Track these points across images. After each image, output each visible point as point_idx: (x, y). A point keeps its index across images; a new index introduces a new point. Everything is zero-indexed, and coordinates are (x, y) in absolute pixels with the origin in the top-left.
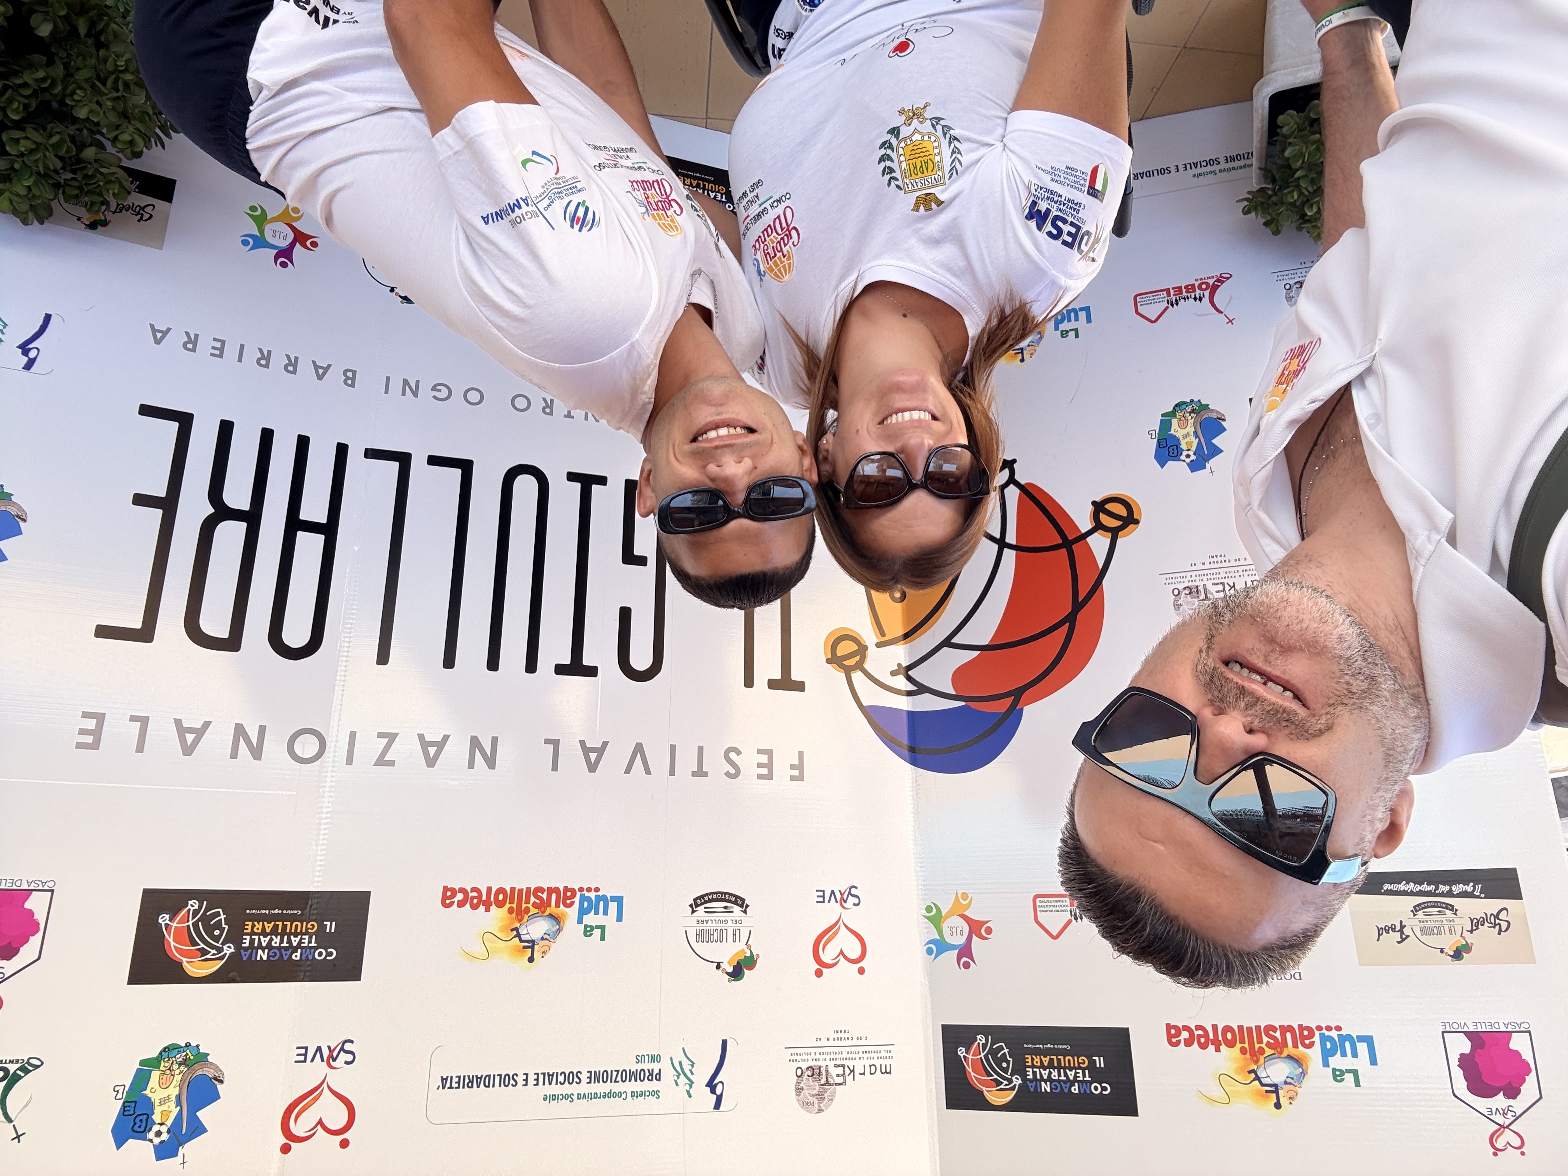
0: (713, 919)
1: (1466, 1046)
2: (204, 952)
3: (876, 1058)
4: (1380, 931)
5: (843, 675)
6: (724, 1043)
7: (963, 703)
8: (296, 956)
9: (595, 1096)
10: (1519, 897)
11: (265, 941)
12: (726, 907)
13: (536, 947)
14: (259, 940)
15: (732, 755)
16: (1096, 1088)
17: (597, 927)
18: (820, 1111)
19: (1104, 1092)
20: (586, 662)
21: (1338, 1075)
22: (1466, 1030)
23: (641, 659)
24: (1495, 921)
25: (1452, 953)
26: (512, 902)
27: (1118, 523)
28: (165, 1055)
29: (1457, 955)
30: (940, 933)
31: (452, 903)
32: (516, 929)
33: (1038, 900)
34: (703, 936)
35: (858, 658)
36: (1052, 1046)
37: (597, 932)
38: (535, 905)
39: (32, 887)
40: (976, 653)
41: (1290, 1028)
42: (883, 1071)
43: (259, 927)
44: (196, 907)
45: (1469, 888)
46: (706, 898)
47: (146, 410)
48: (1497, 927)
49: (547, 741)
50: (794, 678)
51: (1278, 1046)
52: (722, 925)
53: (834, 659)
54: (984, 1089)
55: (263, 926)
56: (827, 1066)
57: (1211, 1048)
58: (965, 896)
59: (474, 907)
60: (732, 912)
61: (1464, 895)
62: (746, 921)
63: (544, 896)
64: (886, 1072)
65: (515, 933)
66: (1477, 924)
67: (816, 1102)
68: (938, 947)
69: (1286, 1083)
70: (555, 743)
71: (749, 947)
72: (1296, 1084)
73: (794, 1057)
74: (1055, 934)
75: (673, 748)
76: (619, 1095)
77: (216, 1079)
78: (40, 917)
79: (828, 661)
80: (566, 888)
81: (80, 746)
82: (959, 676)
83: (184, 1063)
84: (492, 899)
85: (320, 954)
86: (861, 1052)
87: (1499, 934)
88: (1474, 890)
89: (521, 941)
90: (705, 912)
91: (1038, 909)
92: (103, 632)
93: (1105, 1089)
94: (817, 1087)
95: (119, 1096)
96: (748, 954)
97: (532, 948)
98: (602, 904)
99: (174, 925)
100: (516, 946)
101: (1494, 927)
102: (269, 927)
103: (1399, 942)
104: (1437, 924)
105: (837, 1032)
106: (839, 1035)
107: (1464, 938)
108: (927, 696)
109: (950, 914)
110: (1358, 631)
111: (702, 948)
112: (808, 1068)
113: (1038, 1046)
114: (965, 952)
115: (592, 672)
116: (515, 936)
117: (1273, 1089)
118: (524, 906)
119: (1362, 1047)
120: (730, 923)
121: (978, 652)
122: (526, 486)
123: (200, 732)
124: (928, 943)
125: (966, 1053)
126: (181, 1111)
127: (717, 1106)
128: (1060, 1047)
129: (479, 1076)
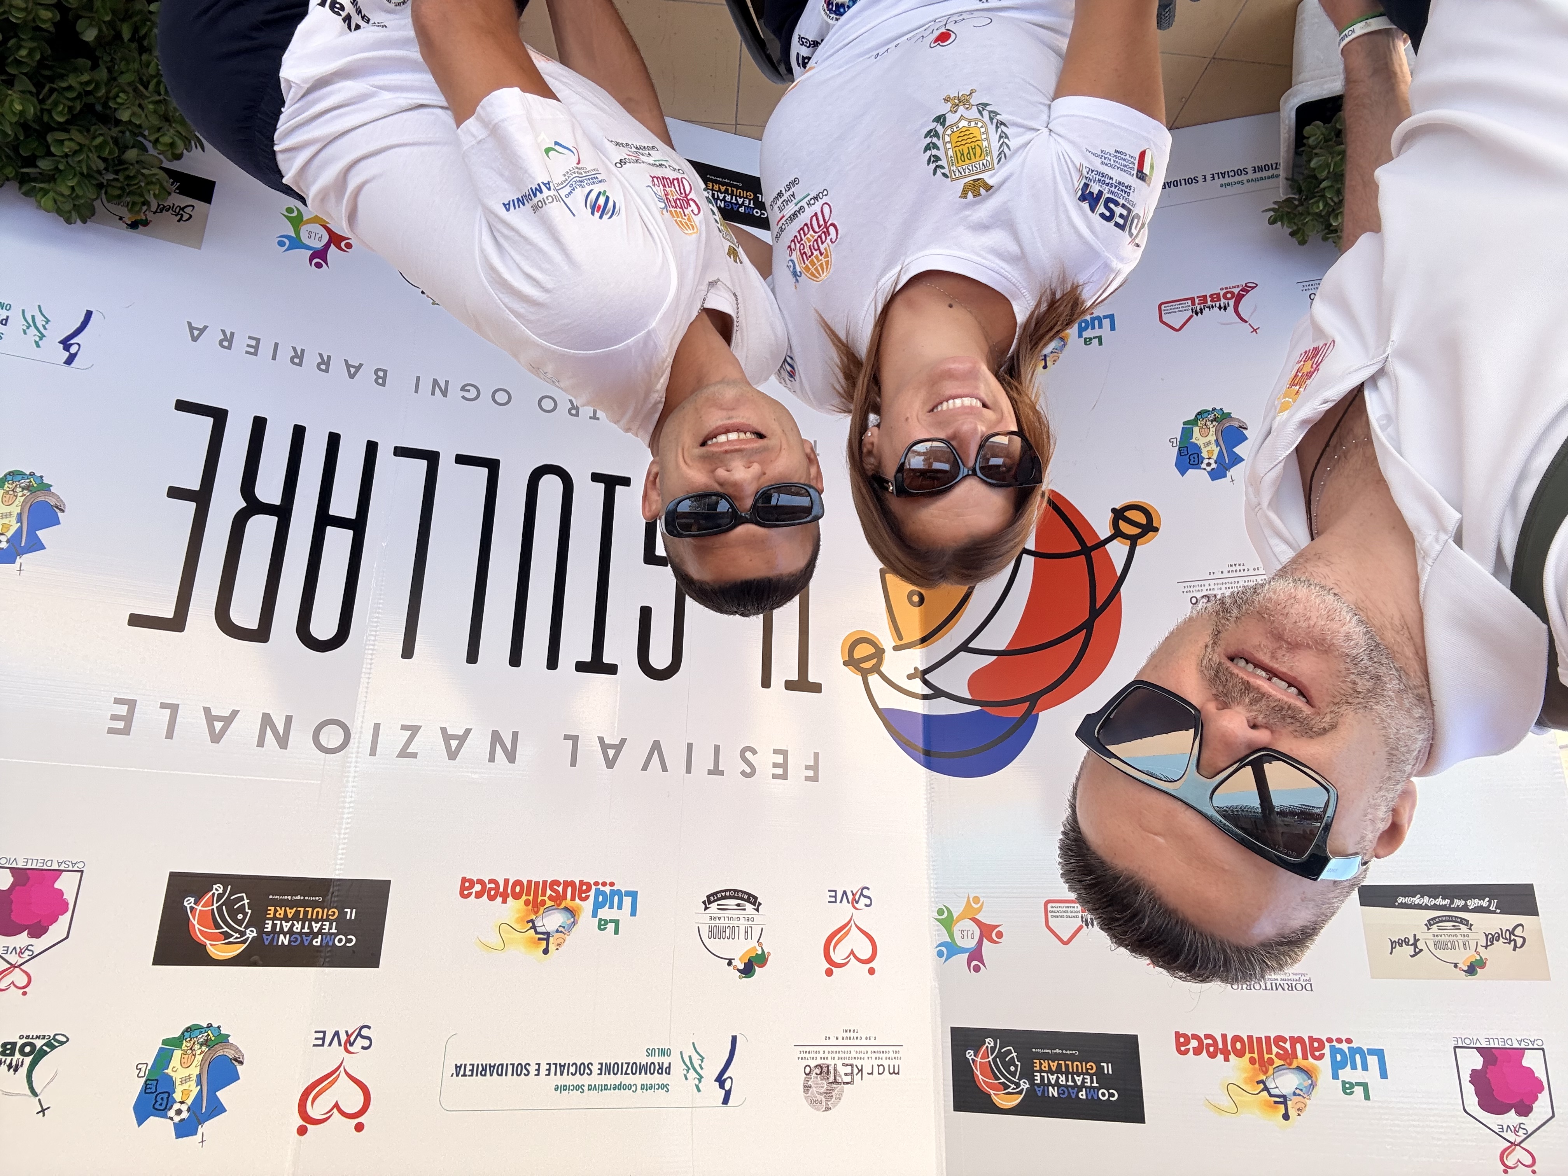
0: (725, 916)
1: (1477, 1062)
2: (227, 936)
3: (884, 1058)
4: (1394, 944)
5: (859, 678)
6: (734, 1039)
7: (979, 708)
8: (317, 942)
9: (606, 1088)
10: (1535, 913)
11: (286, 926)
12: (738, 905)
13: (551, 939)
14: (281, 925)
15: (748, 755)
16: (1104, 1095)
17: (611, 921)
18: (828, 1109)
19: (1111, 1099)
20: (606, 660)
21: (1348, 1088)
22: (1478, 1045)
23: (660, 658)
24: (1510, 937)
25: (1466, 968)
26: (528, 894)
27: (1135, 531)
28: (187, 1035)
29: (1471, 970)
30: (951, 936)
31: (470, 894)
32: (532, 921)
33: (1049, 905)
34: (716, 933)
35: (875, 661)
36: (1060, 1051)
37: (611, 926)
38: (551, 898)
39: (62, 868)
40: (993, 658)
41: (1300, 1040)
42: (892, 1071)
43: (281, 912)
44: (221, 891)
45: (1485, 903)
46: (719, 896)
47: (182, 406)
48: (1513, 943)
49: (567, 737)
50: (811, 679)
51: (1288, 1057)
52: (734, 922)
53: (851, 662)
54: (992, 1092)
55: (285, 911)
56: (835, 1064)
57: (1220, 1057)
58: (977, 900)
59: (492, 898)
60: (745, 909)
61: (1479, 910)
62: (758, 919)
63: (560, 889)
64: (894, 1072)
65: (530, 925)
66: (1491, 939)
67: (824, 1099)
68: (948, 950)
69: (1294, 1094)
70: (575, 739)
71: (760, 944)
72: (1304, 1096)
73: (803, 1055)
74: (1065, 939)
75: (690, 746)
76: (629, 1087)
77: (236, 1060)
78: (69, 897)
79: (846, 664)
80: (582, 883)
81: (111, 731)
82: (975, 680)
83: (206, 1043)
84: (509, 891)
85: (340, 941)
86: (869, 1052)
87: (1514, 950)
88: (1489, 905)
89: (537, 933)
90: (718, 909)
91: (1050, 915)
92: (136, 620)
93: (1112, 1095)
94: (825, 1085)
95: (142, 1074)
96: (760, 952)
97: (547, 940)
98: (616, 898)
99: (199, 908)
100: (533, 938)
101: (1509, 943)
102: (291, 912)
103: (1412, 956)
104: (1451, 938)
105: (846, 1031)
106: (848, 1035)
107: (1478, 953)
108: (943, 699)
109: (961, 918)
110: (1365, 630)
111: (715, 945)
112: (816, 1067)
113: (1046, 1051)
114: (976, 956)
115: (612, 669)
116: (531, 928)
117: (1281, 1100)
118: (540, 898)
119: (1372, 1061)
120: (742, 921)
121: (994, 658)
122: (550, 486)
123: (228, 721)
124: (939, 945)
125: (975, 1056)
126: (201, 1091)
127: (726, 1101)
128: (1069, 1052)
129: (492, 1065)
